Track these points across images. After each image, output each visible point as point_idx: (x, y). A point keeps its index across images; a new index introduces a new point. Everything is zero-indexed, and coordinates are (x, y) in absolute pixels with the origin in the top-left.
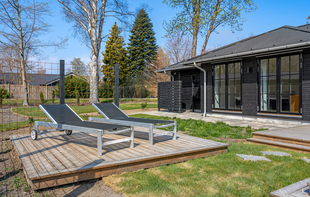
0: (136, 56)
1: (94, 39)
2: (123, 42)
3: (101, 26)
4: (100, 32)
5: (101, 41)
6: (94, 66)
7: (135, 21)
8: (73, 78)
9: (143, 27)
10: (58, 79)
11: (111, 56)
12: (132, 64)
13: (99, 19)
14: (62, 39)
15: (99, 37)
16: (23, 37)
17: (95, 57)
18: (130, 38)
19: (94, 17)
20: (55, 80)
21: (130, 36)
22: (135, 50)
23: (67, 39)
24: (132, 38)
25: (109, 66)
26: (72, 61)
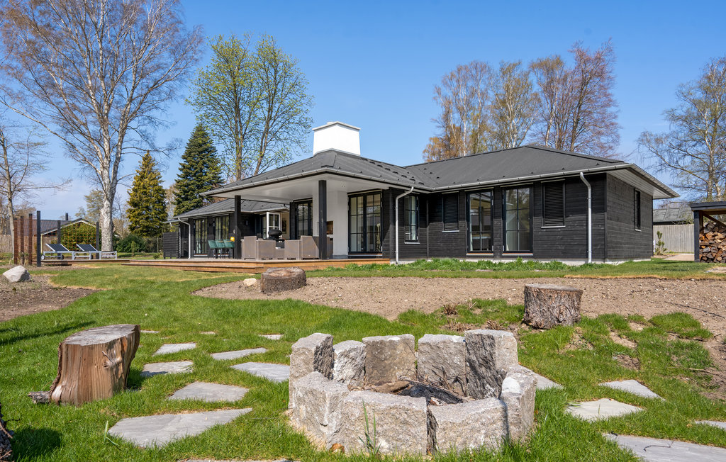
0: (189, 193)
1: (107, 181)
2: (159, 178)
3: (116, 166)
4: (115, 172)
5: (116, 184)
6: (106, 213)
7: (188, 142)
8: (82, 226)
9: (202, 152)
10: (55, 228)
11: (140, 197)
12: (183, 206)
13: (113, 159)
14: (63, 180)
15: (113, 180)
16: (10, 178)
17: (108, 203)
18: (180, 167)
19: (107, 157)
20: (49, 230)
21: (180, 164)
22: (187, 185)
23: (71, 180)
24: (184, 166)
25: (137, 210)
26: (88, 195)
